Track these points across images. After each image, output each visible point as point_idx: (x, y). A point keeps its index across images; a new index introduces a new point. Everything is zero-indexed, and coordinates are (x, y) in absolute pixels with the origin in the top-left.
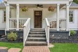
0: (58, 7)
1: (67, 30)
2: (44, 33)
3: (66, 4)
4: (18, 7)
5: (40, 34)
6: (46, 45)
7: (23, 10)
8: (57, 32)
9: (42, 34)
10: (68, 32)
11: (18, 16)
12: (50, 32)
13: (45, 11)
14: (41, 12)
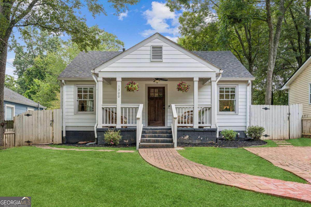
0: (196, 85)
1: (213, 127)
2: (169, 131)
3: (210, 79)
4: (119, 85)
5: (163, 133)
6: (173, 146)
7: (129, 90)
8: (195, 131)
9: (166, 133)
10: (214, 131)
11: (119, 100)
12: (178, 131)
13: (171, 89)
14: (162, 90)
